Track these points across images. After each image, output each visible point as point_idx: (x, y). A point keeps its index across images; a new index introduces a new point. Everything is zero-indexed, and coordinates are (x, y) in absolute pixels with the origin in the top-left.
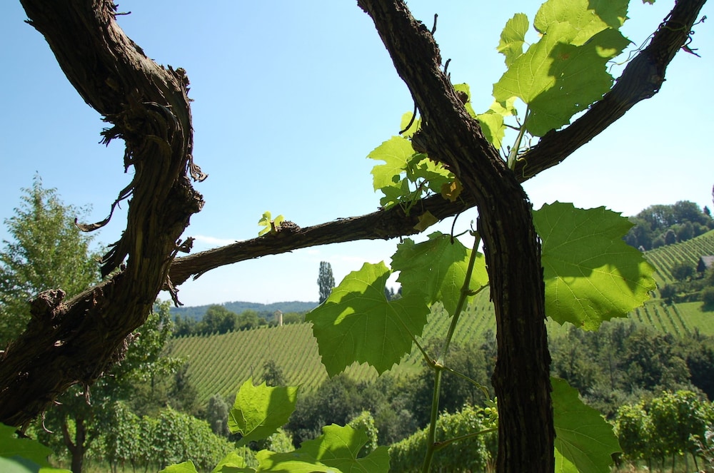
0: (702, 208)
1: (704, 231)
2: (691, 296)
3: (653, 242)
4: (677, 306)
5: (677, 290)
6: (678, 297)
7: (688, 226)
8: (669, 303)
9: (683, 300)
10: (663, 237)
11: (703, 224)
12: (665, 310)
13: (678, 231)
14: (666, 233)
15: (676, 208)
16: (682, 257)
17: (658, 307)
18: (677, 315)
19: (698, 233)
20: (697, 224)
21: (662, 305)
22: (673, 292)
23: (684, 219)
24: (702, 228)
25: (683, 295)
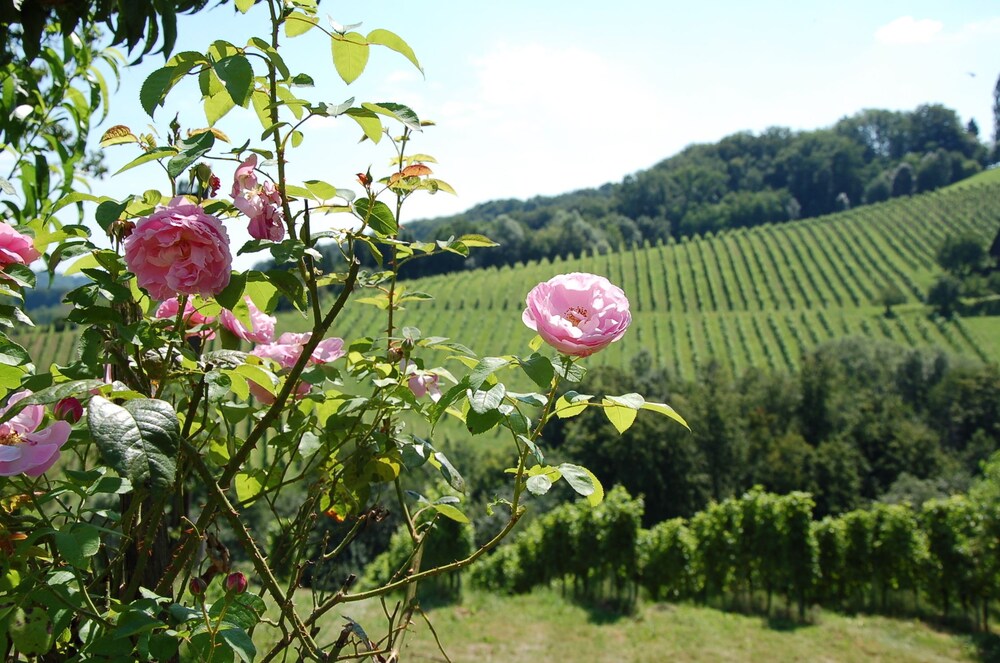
0: (964, 122)
1: (971, 172)
2: (989, 304)
3: (867, 188)
4: (966, 322)
5: (962, 289)
6: (962, 305)
7: (941, 158)
8: (947, 314)
9: (973, 312)
10: (887, 178)
11: (968, 155)
12: (942, 331)
13: (919, 168)
14: (895, 171)
15: (915, 118)
16: (942, 224)
17: (925, 323)
18: (969, 341)
19: (960, 174)
20: (957, 155)
21: (931, 318)
22: (955, 293)
23: (931, 144)
24: (967, 164)
25: (971, 302)
